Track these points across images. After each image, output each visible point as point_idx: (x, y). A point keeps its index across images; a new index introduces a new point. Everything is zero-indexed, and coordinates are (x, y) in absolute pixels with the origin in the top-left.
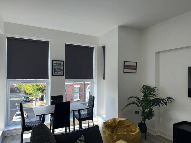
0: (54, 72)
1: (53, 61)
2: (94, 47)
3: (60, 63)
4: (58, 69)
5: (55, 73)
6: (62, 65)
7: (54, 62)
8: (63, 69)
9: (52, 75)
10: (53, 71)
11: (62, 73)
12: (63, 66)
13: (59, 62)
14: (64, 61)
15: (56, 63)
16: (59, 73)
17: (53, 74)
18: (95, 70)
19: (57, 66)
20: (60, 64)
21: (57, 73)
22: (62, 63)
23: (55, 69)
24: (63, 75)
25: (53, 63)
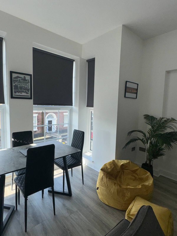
0: (15, 92)
1: (11, 73)
2: (74, 60)
3: (24, 77)
4: (21, 88)
5: (17, 94)
6: (29, 82)
7: (14, 75)
8: (29, 87)
9: (12, 97)
10: (13, 90)
11: (29, 95)
12: (29, 84)
13: (22, 76)
14: (31, 75)
15: (18, 77)
16: (24, 94)
17: (14, 96)
18: (75, 93)
19: (20, 82)
20: (24, 79)
21: (19, 94)
22: (28, 78)
23: (16, 87)
24: (31, 98)
25: (13, 77)
